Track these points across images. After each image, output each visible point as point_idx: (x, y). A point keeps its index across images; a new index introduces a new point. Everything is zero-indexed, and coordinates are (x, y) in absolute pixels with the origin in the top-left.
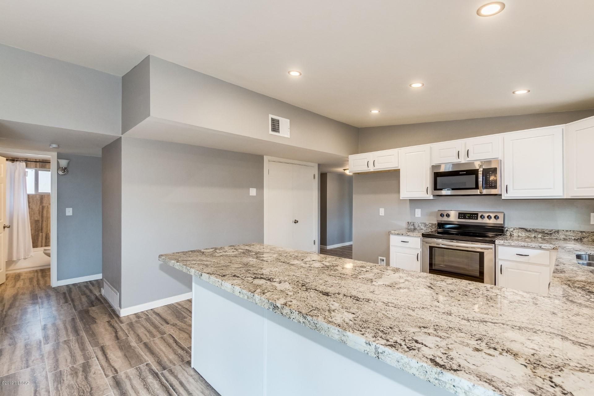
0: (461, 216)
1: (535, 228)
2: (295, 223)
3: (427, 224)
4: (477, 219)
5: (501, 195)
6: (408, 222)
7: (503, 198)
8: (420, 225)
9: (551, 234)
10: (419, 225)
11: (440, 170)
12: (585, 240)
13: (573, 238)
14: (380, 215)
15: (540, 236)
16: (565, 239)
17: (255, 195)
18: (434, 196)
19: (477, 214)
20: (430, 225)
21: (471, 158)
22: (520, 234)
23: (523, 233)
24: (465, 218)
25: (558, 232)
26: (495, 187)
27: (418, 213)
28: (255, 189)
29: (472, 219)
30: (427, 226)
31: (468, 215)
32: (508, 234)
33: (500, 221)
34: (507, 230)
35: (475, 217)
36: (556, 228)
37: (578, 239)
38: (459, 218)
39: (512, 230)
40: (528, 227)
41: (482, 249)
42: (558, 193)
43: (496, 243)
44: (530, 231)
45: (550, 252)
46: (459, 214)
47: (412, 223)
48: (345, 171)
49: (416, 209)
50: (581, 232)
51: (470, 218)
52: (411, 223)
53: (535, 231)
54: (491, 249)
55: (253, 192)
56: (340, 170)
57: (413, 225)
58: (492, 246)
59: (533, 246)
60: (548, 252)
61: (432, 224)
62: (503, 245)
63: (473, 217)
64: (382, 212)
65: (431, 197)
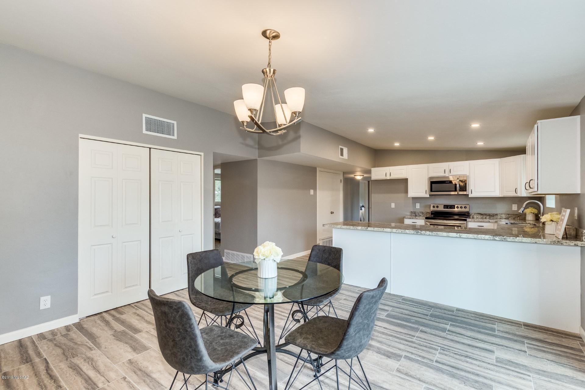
0: (445, 207)
1: (485, 213)
2: (332, 213)
3: (424, 212)
4: (454, 208)
5: (468, 195)
6: (411, 212)
7: (469, 196)
8: (419, 213)
9: (493, 216)
11: (434, 180)
12: (510, 218)
13: (504, 218)
14: (392, 207)
15: (488, 217)
16: (500, 218)
17: (313, 194)
18: (430, 195)
19: (454, 206)
21: (452, 174)
22: (478, 217)
23: (479, 216)
24: (447, 208)
25: (497, 215)
26: (466, 190)
27: (418, 206)
28: (313, 190)
29: (452, 209)
30: (424, 214)
31: (449, 207)
32: (471, 217)
33: (467, 210)
34: (471, 215)
35: (453, 207)
36: (496, 213)
37: (507, 218)
38: (444, 208)
39: (473, 214)
40: (482, 213)
41: (459, 224)
42: (497, 194)
43: (467, 221)
44: (483, 215)
45: (494, 224)
46: (444, 206)
48: (355, 177)
49: (416, 204)
50: (508, 214)
53: (486, 215)
54: (465, 224)
55: (312, 192)
56: (352, 176)
57: (415, 213)
58: (465, 222)
59: (486, 221)
60: (493, 224)
61: (427, 213)
62: (471, 221)
63: (452, 207)
64: (393, 205)
65: (428, 196)
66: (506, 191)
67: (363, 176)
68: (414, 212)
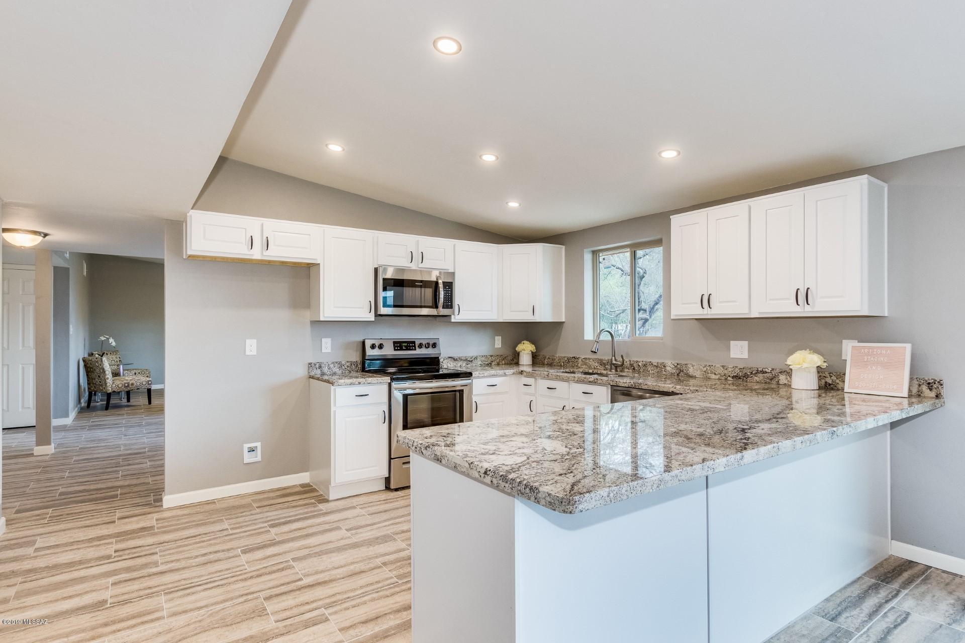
0: (397, 347)
3: (343, 363)
4: (416, 349)
5: (451, 316)
6: (310, 364)
7: (453, 320)
8: (332, 366)
9: (472, 361)
10: (330, 366)
11: (385, 275)
12: (493, 364)
19: (414, 342)
20: (348, 364)
21: (427, 264)
22: (449, 365)
23: (452, 363)
24: (401, 349)
26: (451, 306)
27: (327, 345)
29: (410, 349)
30: (343, 367)
31: (404, 344)
33: (436, 352)
35: (412, 346)
37: (489, 363)
38: (395, 350)
40: (455, 356)
41: (462, 386)
42: (495, 316)
44: (457, 360)
46: (394, 343)
47: (318, 364)
49: (323, 339)
50: (491, 356)
51: (408, 348)
52: (315, 365)
57: (320, 367)
59: (500, 374)
61: (352, 363)
63: (410, 347)
64: (251, 347)
65: (373, 319)
66: (511, 311)
67: (46, 235)
68: (317, 366)
